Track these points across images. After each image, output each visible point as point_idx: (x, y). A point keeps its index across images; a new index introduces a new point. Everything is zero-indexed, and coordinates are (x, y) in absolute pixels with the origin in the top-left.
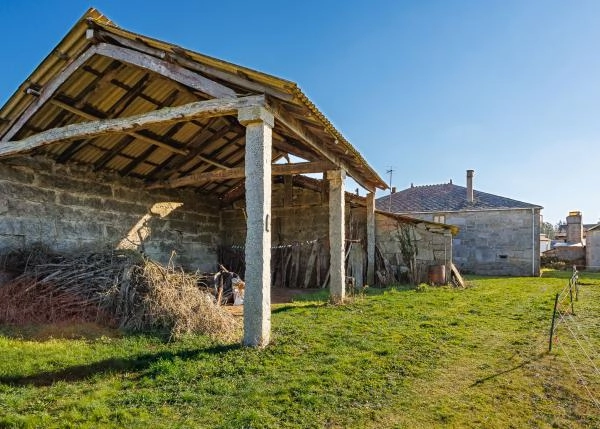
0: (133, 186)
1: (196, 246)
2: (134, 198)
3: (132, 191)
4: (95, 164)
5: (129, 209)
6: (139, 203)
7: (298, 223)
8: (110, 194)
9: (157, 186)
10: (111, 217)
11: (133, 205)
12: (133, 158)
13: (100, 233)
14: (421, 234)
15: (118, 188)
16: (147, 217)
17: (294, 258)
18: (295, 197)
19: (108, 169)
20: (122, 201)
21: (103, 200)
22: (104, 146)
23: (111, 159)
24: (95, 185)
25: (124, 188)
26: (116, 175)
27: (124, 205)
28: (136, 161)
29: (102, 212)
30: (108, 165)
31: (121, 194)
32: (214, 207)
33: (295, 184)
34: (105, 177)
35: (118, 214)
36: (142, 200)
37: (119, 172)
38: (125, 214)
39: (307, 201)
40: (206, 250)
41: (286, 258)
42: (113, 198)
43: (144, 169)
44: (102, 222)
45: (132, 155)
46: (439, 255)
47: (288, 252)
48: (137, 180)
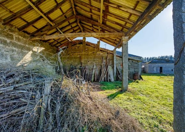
0: (24, 37)
1: (49, 66)
2: (25, 43)
3: (24, 39)
4: (4, 20)
5: (22, 48)
6: (27, 46)
7: (88, 58)
8: (12, 38)
9: (37, 38)
10: (13, 51)
11: (24, 46)
12: (27, 22)
13: (6, 58)
14: (130, 63)
15: (17, 36)
16: (31, 52)
17: (87, 71)
18: (87, 49)
19: (12, 26)
20: (19, 43)
21: (8, 41)
22: (12, 10)
23: (14, 19)
24: (4, 32)
25: (20, 37)
26: (16, 30)
27: (20, 45)
28: (29, 24)
29: (7, 47)
30: (12, 23)
31: (19, 40)
32: (55, 51)
33: (87, 45)
34: (9, 29)
35: (17, 50)
36: (29, 44)
37: (18, 29)
38: (20, 50)
39: (91, 51)
40: (52, 68)
41: (84, 71)
42: (14, 41)
43: (31, 29)
44: (7, 53)
45: (27, 20)
46: (136, 70)
47: (84, 69)
48: (27, 35)
